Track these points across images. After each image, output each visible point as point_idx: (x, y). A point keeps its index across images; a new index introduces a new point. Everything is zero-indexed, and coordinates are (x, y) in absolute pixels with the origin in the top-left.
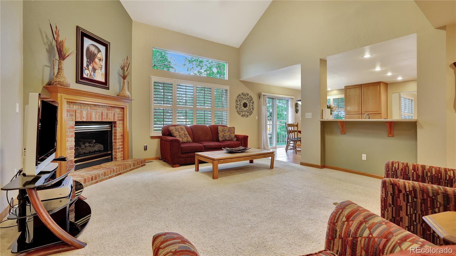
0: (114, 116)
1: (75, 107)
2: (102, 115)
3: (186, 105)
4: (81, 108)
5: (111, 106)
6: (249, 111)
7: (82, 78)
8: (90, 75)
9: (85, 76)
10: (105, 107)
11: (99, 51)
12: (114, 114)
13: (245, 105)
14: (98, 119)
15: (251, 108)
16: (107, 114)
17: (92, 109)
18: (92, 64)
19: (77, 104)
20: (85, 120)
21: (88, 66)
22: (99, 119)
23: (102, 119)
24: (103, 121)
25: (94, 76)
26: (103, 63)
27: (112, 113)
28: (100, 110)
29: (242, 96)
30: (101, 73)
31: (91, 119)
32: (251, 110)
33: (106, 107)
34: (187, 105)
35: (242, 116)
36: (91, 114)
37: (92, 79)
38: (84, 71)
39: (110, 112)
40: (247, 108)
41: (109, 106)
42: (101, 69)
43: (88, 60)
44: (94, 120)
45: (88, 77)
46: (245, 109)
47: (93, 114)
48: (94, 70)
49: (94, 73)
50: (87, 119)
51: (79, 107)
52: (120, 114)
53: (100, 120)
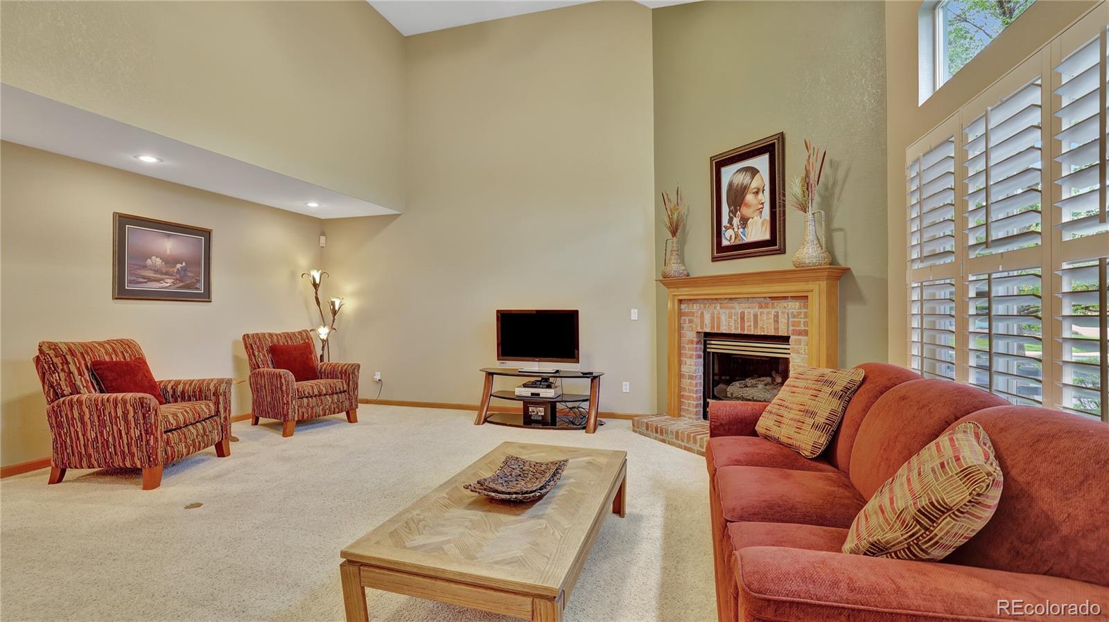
0: (776, 321)
1: (695, 307)
2: (742, 319)
5: (770, 298)
8: (735, 238)
9: (725, 243)
10: (754, 300)
11: (754, 172)
12: (777, 316)
14: (733, 328)
16: (755, 316)
17: (724, 308)
18: (738, 212)
19: (699, 301)
21: (730, 220)
23: (743, 328)
24: (745, 333)
25: (744, 235)
26: (765, 197)
27: (768, 313)
30: (760, 221)
31: (718, 327)
33: (758, 300)
36: (718, 318)
37: (741, 242)
38: (723, 235)
39: (765, 311)
41: (765, 298)
42: (761, 212)
43: (733, 207)
44: (724, 330)
45: (733, 242)
47: (723, 318)
48: (744, 221)
49: (744, 228)
50: (713, 327)
51: (702, 306)
52: (802, 316)
53: (739, 332)
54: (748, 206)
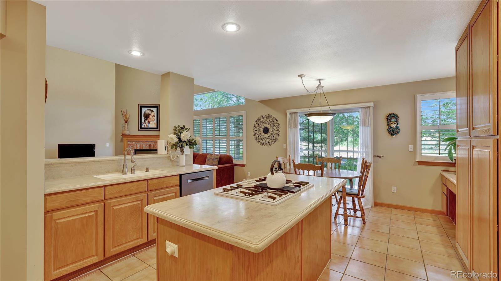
1: (134, 143)
3: (206, 136)
4: (137, 143)
6: (272, 138)
7: (141, 128)
9: (143, 127)
11: (152, 111)
13: (266, 131)
15: (275, 133)
17: (144, 143)
18: (147, 120)
19: (135, 141)
20: (138, 149)
21: (145, 121)
22: (148, 148)
23: (150, 148)
25: (149, 126)
26: (155, 118)
28: (148, 143)
29: (262, 120)
30: (154, 123)
31: (142, 148)
32: (276, 136)
34: (208, 136)
35: (262, 144)
36: (142, 146)
37: (147, 127)
38: (142, 124)
40: (269, 134)
42: (154, 121)
43: (145, 118)
45: (145, 127)
46: (266, 135)
47: (144, 146)
48: (149, 122)
49: (149, 124)
50: (140, 148)
54: (150, 119)
